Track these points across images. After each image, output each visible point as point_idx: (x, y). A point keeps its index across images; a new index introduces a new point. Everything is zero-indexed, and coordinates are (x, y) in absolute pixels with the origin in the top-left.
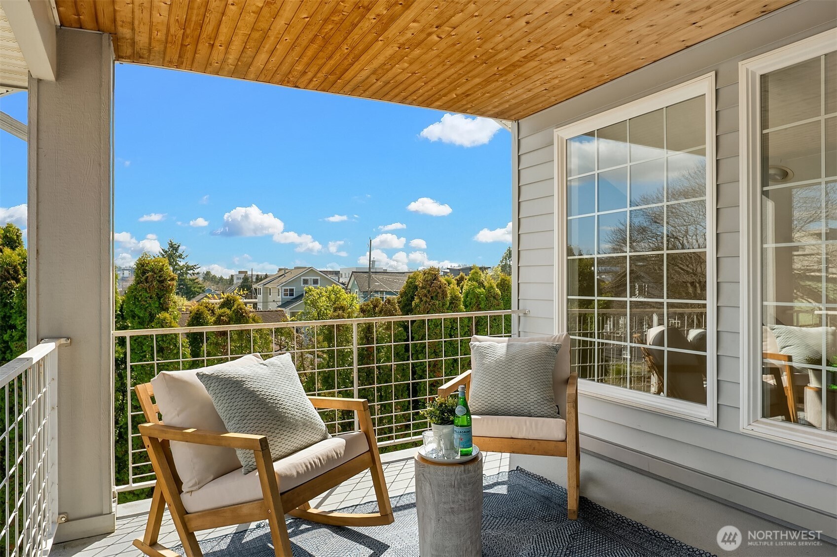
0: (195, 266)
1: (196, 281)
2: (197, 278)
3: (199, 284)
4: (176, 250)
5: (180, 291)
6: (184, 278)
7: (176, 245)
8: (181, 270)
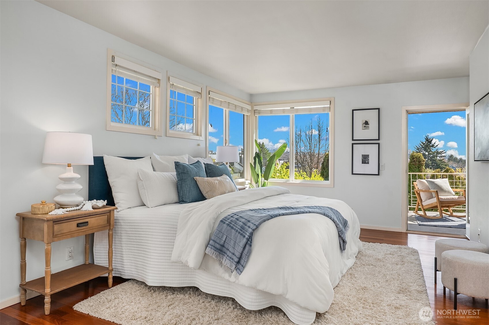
0: (442, 151)
1: (443, 161)
2: (444, 159)
3: (445, 163)
4: (430, 142)
5: (433, 167)
6: (435, 159)
7: (430, 139)
8: (433, 154)
